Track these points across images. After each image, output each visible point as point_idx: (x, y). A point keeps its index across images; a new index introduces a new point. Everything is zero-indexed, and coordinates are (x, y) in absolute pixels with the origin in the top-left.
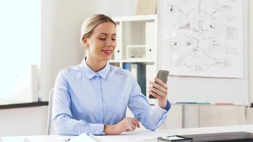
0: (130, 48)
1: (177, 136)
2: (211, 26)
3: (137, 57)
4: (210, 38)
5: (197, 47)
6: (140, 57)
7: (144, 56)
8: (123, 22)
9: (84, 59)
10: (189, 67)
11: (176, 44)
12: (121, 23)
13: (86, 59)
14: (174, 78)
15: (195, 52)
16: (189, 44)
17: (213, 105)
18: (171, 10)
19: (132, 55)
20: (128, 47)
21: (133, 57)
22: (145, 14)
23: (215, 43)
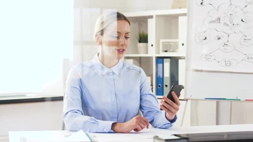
0: (163, 42)
1: (175, 135)
2: (242, 20)
3: (170, 52)
4: (241, 32)
5: (228, 41)
6: (173, 51)
7: (177, 50)
8: (157, 16)
9: (97, 55)
10: (219, 62)
11: (206, 38)
12: (154, 17)
13: (98, 55)
14: (203, 73)
15: (225, 47)
16: (219, 39)
17: (243, 101)
18: (202, 4)
19: (165, 50)
20: (161, 41)
21: (166, 51)
22: (180, 8)
23: (246, 38)
